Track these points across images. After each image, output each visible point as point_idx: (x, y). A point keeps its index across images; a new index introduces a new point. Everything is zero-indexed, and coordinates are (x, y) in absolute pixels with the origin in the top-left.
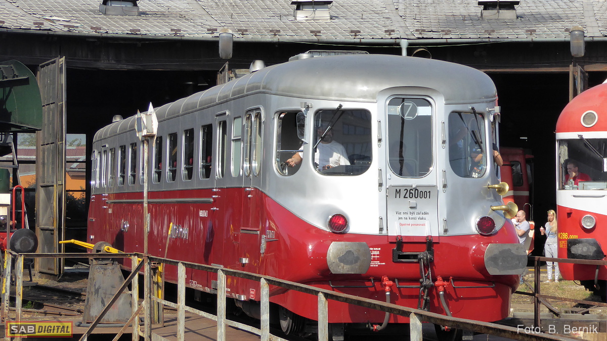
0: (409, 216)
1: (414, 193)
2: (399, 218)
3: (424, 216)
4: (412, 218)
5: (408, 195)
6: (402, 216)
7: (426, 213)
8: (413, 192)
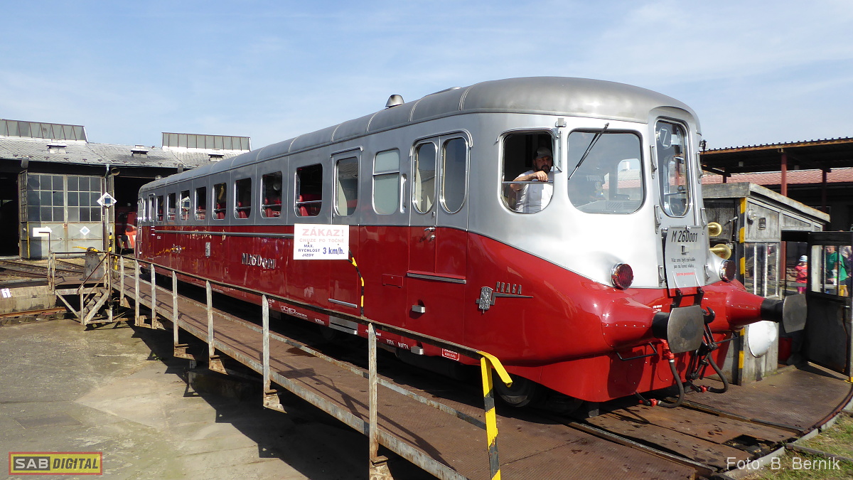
0: (681, 263)
1: (687, 235)
2: (675, 267)
3: (692, 263)
4: (685, 266)
5: (680, 240)
6: (677, 264)
7: (694, 260)
8: (685, 234)
